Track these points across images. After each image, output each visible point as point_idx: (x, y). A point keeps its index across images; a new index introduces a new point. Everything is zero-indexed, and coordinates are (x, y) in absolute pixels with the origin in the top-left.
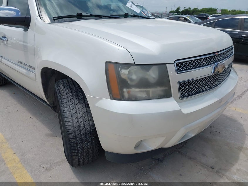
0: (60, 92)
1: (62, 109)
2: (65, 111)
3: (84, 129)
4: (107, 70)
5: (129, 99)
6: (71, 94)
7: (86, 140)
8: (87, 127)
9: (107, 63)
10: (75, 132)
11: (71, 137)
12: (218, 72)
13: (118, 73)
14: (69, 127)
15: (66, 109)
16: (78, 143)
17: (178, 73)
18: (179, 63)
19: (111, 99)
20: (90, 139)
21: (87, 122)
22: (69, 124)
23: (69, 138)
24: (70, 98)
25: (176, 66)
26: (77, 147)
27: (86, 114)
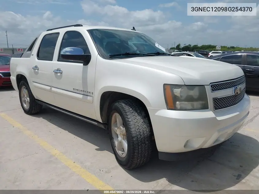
0: (123, 108)
1: (127, 119)
2: (129, 121)
3: (143, 134)
4: (164, 89)
5: (181, 109)
6: (131, 109)
7: (145, 143)
8: (145, 132)
9: (165, 85)
10: (137, 136)
11: (134, 139)
12: (237, 93)
13: (172, 91)
14: (133, 132)
15: (130, 120)
16: (139, 145)
17: (212, 92)
18: (213, 85)
19: (168, 109)
20: (147, 143)
21: (144, 129)
22: (133, 130)
23: (133, 141)
24: (132, 111)
25: (211, 87)
26: (139, 149)
27: (144, 123)
